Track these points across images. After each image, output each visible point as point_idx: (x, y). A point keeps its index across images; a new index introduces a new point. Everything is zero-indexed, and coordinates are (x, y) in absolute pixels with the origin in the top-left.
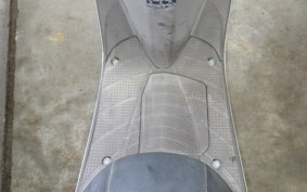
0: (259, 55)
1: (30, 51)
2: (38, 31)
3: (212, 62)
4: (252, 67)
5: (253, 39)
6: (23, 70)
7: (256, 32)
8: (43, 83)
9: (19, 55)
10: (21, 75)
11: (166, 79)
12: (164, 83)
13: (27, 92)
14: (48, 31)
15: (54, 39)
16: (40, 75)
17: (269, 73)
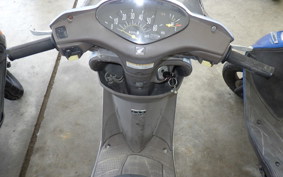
0: (199, 156)
1: (45, 143)
2: (54, 130)
3: (166, 151)
4: (195, 164)
5: (194, 146)
6: (37, 155)
7: (197, 141)
8: (50, 166)
9: (37, 145)
10: (35, 159)
11: (138, 159)
12: (137, 161)
13: (36, 172)
14: (61, 131)
15: (63, 136)
16: (49, 159)
17: (207, 168)
